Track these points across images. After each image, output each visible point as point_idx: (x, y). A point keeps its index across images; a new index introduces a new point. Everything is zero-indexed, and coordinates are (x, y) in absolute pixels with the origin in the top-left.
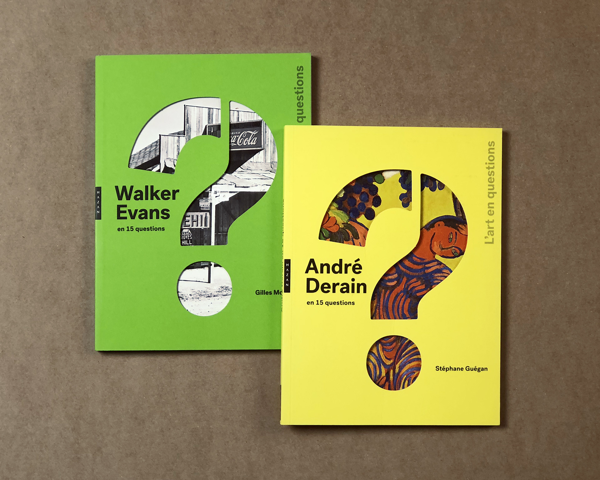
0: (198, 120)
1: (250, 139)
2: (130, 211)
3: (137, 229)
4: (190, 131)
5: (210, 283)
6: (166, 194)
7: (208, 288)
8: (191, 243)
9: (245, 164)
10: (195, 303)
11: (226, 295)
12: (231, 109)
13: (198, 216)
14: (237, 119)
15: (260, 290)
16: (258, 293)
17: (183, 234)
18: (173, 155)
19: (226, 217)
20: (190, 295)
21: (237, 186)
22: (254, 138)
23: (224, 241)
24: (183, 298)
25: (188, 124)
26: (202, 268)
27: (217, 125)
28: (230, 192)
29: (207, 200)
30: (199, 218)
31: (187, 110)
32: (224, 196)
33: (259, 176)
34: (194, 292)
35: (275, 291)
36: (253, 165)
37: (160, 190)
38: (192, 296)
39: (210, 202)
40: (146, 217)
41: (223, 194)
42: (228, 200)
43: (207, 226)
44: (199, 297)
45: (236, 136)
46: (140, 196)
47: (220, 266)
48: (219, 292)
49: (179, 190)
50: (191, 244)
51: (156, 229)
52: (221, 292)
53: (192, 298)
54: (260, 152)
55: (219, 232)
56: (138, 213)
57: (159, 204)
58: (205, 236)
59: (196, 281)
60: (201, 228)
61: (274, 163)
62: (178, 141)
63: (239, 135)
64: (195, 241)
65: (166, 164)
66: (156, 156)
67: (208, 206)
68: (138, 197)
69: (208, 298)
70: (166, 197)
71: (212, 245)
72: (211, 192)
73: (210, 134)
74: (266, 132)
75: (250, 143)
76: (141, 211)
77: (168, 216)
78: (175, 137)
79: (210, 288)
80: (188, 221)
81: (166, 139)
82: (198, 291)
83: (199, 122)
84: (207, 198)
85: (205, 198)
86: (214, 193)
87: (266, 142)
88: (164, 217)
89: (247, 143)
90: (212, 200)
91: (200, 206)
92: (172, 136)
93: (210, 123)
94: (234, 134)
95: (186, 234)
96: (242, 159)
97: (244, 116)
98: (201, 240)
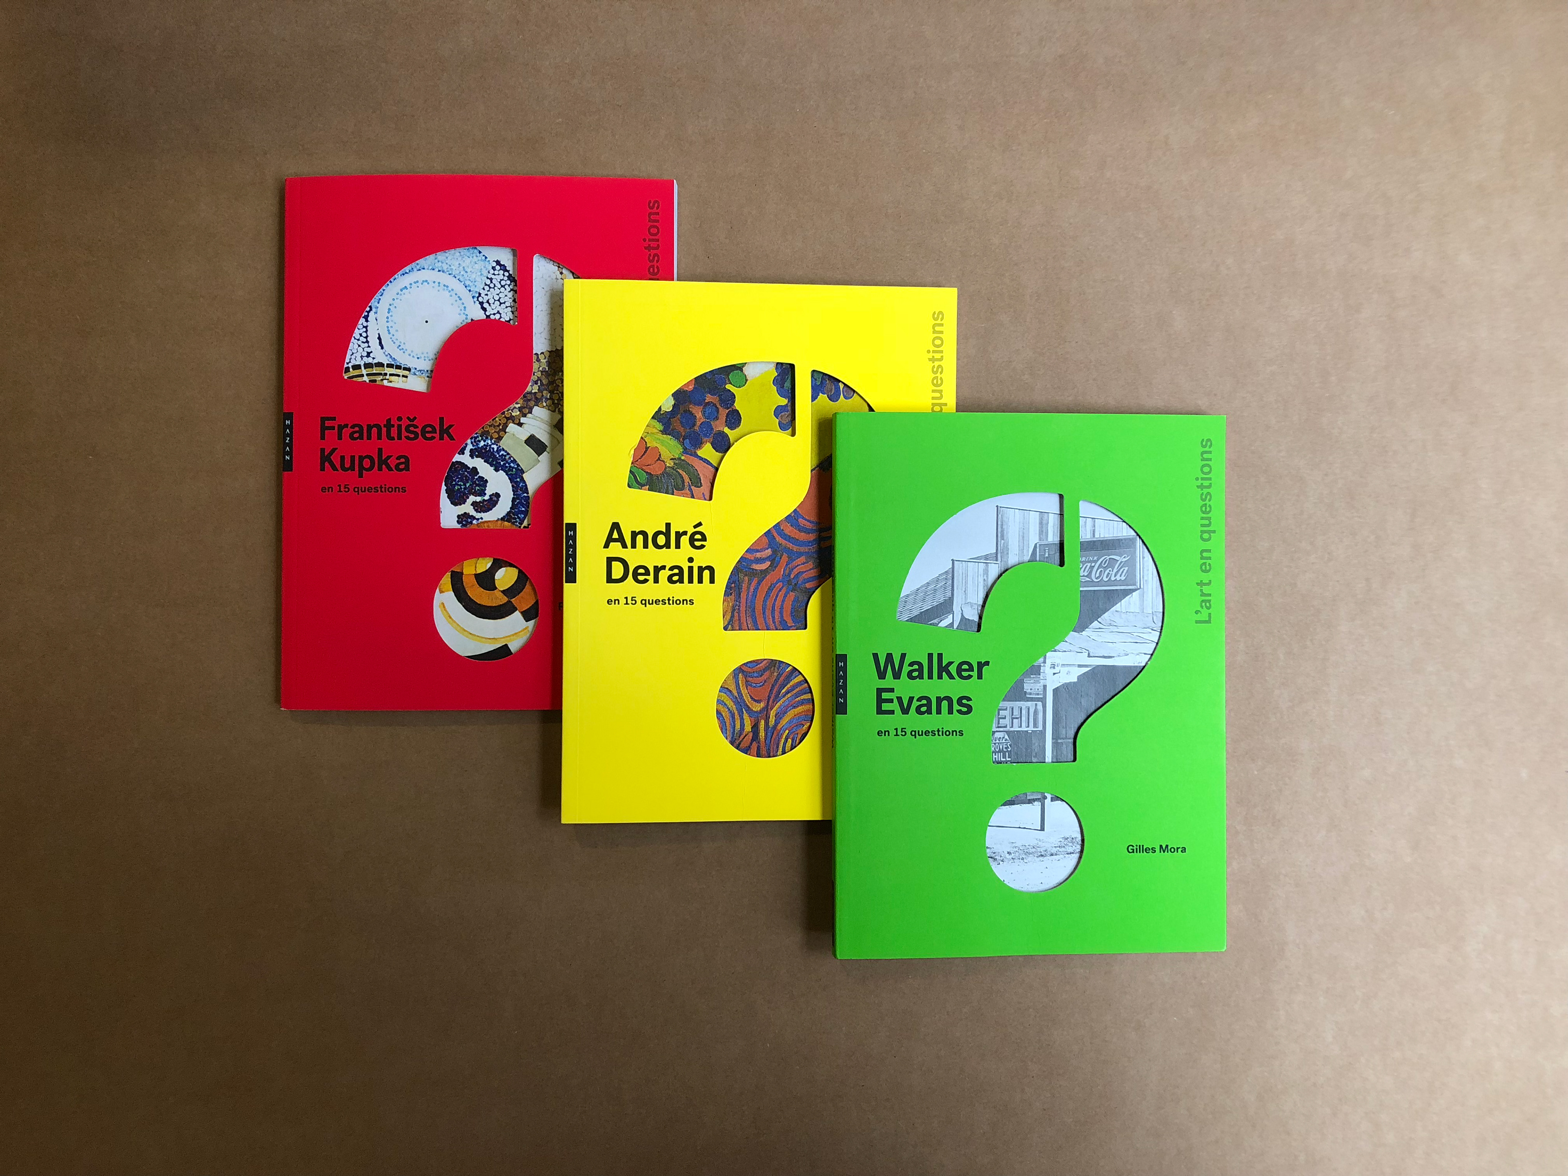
0: (1021, 535)
1: (1115, 570)
2: (900, 699)
3: (913, 733)
4: (1008, 554)
5: (1044, 831)
6: (965, 670)
7: (1040, 840)
8: (1008, 758)
9: (1106, 615)
10: (1017, 866)
11: (1073, 853)
13: (1021, 709)
14: (1092, 534)
15: (1133, 845)
16: (1132, 851)
17: (995, 741)
18: (976, 596)
20: (1008, 853)
21: (1091, 654)
22: (1123, 569)
23: (1069, 756)
24: (994, 859)
25: (1003, 540)
26: (1029, 803)
27: (1056, 544)
28: (1080, 666)
29: (1037, 679)
30: (1024, 712)
31: (1002, 516)
32: (1068, 673)
33: (1131, 637)
34: (1016, 847)
35: (1161, 846)
36: (1121, 618)
37: (954, 662)
38: (1013, 855)
39: (1042, 683)
40: (929, 712)
41: (1066, 669)
42: (1076, 680)
43: (1038, 728)
44: (1024, 856)
45: (1089, 565)
46: (917, 672)
47: (1061, 801)
48: (1059, 847)
49: (989, 662)
51: (948, 733)
52: (1064, 847)
53: (1012, 858)
54: (1134, 593)
55: (1060, 739)
56: (915, 704)
57: (953, 688)
58: (1035, 744)
59: (1020, 828)
60: (1027, 731)
61: (1157, 613)
62: (986, 572)
63: (1096, 562)
64: (1017, 755)
65: (964, 614)
66: (946, 598)
67: (1040, 690)
68: (915, 674)
69: (1041, 858)
70: (965, 674)
71: (1047, 763)
72: (1044, 666)
73: (1042, 559)
74: (1143, 558)
75: (1115, 577)
76: (919, 700)
77: (970, 709)
78: (979, 564)
79: (1044, 841)
80: (1005, 718)
81: (964, 567)
82: (1023, 846)
83: (1023, 537)
84: (1039, 676)
85: (1034, 676)
86: (1051, 667)
87: (1143, 576)
88: (961, 710)
89: (1109, 576)
90: (1046, 679)
91: (1025, 690)
92: (974, 563)
93: (1043, 540)
94: (1087, 560)
95: (1001, 742)
96: (1101, 605)
97: (1104, 528)
98: (1027, 752)
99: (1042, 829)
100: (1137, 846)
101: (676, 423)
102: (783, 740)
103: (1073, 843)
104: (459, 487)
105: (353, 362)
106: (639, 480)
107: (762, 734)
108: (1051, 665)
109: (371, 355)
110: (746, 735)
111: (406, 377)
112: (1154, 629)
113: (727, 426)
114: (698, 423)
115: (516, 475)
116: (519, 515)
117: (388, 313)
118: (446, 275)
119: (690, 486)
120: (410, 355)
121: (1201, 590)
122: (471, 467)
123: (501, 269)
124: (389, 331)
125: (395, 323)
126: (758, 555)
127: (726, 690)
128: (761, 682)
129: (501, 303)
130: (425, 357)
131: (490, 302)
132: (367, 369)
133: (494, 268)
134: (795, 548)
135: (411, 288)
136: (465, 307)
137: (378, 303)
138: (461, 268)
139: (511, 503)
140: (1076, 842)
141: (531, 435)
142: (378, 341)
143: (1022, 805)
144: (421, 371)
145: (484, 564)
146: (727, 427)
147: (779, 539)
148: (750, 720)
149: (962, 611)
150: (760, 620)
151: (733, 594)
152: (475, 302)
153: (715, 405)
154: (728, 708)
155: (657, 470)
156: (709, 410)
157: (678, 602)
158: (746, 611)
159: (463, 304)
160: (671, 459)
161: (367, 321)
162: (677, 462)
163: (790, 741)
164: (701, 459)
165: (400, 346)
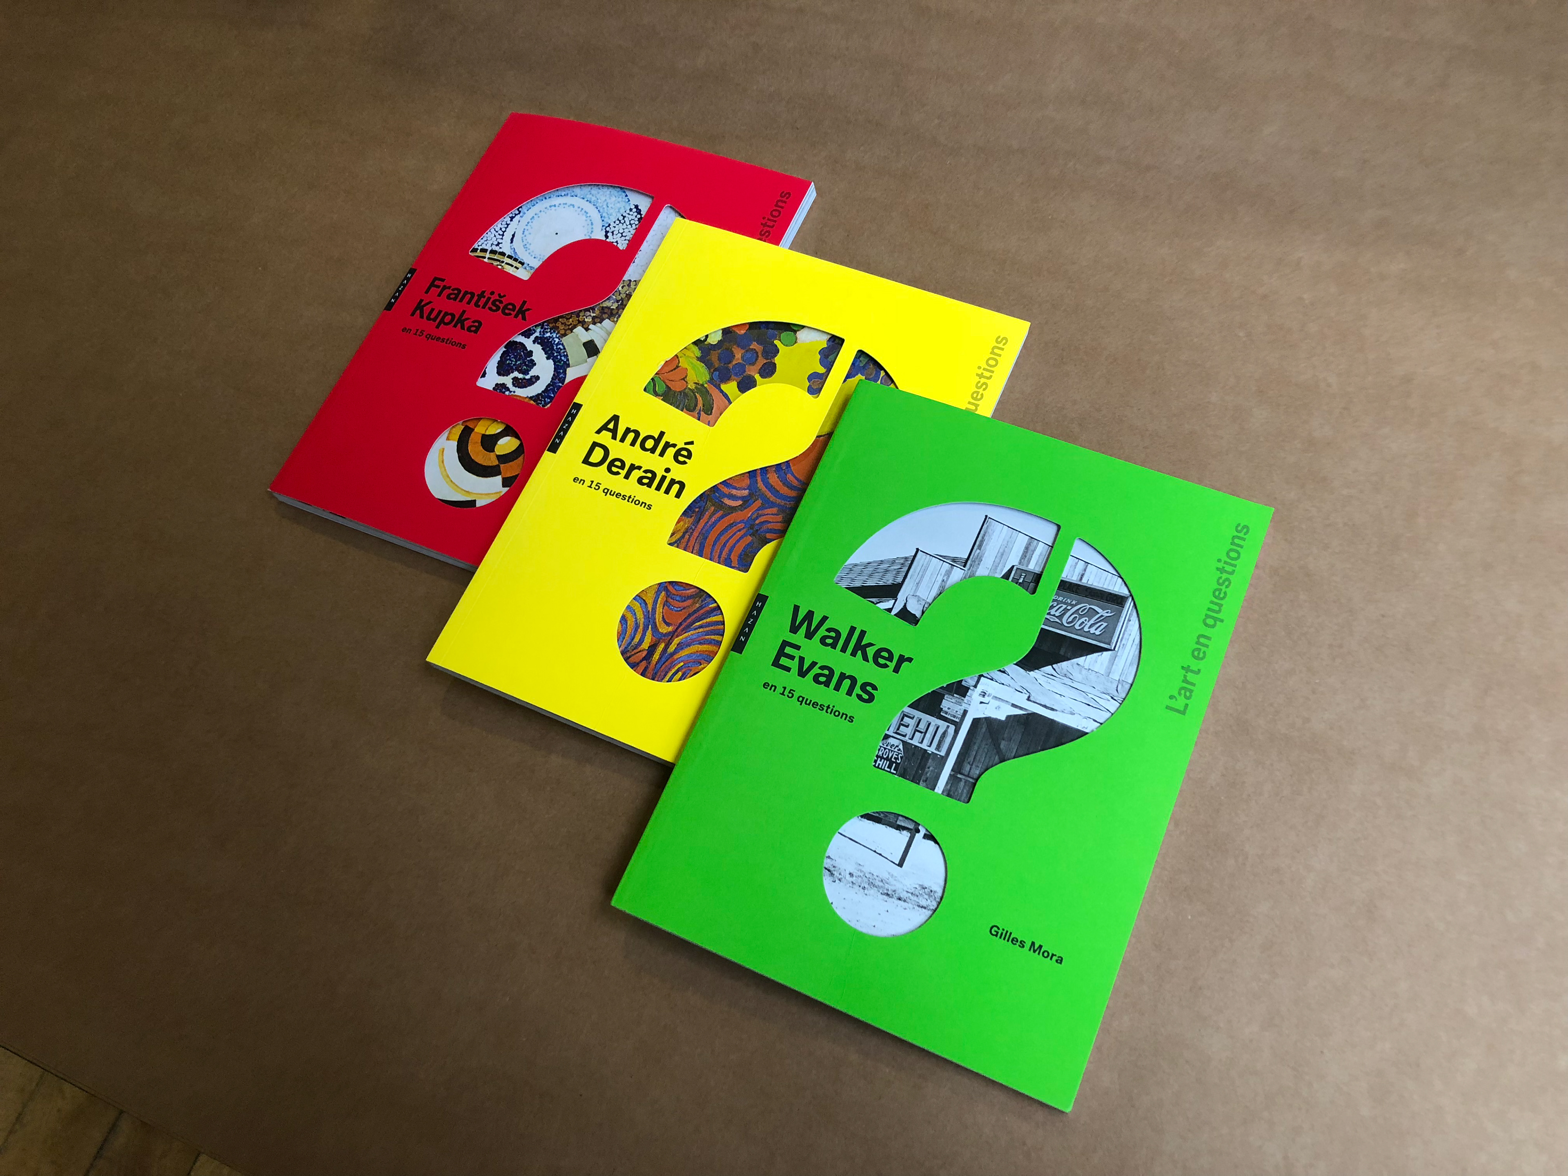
0: (1001, 551)
1: (1092, 622)
2: (802, 659)
3: (800, 699)
4: (979, 564)
5: (901, 867)
6: (882, 657)
7: (892, 876)
8: (894, 770)
9: (1064, 665)
10: (855, 895)
11: (925, 908)
13: (929, 724)
14: (1078, 577)
15: (1001, 929)
16: (995, 933)
17: (887, 746)
18: (927, 592)
19: (986, 750)
20: (850, 874)
21: (1031, 698)
22: (1099, 624)
23: (964, 795)
25: (980, 550)
26: (897, 829)
27: (1035, 573)
28: (1014, 705)
29: (960, 701)
30: (931, 729)
31: (987, 527)
32: (998, 708)
33: (1085, 698)
34: (861, 871)
35: (1033, 944)
36: (1080, 671)
37: (874, 645)
38: (854, 878)
39: (964, 706)
40: (827, 684)
41: (997, 703)
42: (1003, 718)
43: (940, 751)
45: (1064, 606)
46: (832, 640)
47: (936, 842)
48: (912, 893)
49: (913, 659)
50: (895, 772)
51: (837, 714)
52: (917, 896)
53: (852, 882)
54: (1105, 653)
55: (961, 774)
56: (816, 670)
58: (929, 768)
59: (875, 851)
60: (926, 750)
62: (948, 573)
63: (1073, 606)
64: (905, 770)
65: (907, 604)
66: (895, 583)
67: (958, 713)
68: (829, 641)
69: (885, 897)
70: (881, 661)
71: (936, 790)
72: (973, 690)
73: (1015, 583)
74: (1129, 620)
75: (1089, 628)
76: (822, 668)
78: (944, 563)
79: (896, 879)
80: (907, 726)
81: (927, 562)
82: (870, 873)
83: (1002, 555)
84: (963, 698)
85: (958, 696)
86: (980, 694)
87: (1122, 638)
88: (861, 695)
89: (1083, 626)
90: (970, 705)
91: (941, 707)
92: (939, 560)
93: (1023, 565)
94: (1064, 601)
95: (893, 749)
96: (1062, 652)
97: (1096, 576)
98: (917, 772)
99: (901, 864)
100: (1003, 930)
101: (714, 357)
102: (673, 671)
103: (930, 896)
104: (510, 362)
105: (484, 247)
106: (657, 390)
107: (656, 656)
108: (982, 692)
109: (500, 245)
110: (640, 651)
111: (518, 268)
112: (1115, 698)
113: (759, 373)
114: (734, 362)
115: (561, 366)
116: (546, 399)
117: (531, 219)
118: (591, 206)
119: (700, 410)
120: (529, 253)
121: (1185, 676)
122: (529, 350)
123: (636, 212)
124: (524, 232)
125: (532, 228)
126: (734, 492)
127: (643, 601)
128: (680, 608)
129: (622, 236)
130: (540, 258)
131: (614, 233)
132: (491, 254)
133: (631, 210)
134: (773, 498)
135: (559, 206)
136: (592, 232)
137: (528, 210)
138: (605, 203)
139: (545, 387)
140: (933, 897)
141: (591, 340)
142: (511, 237)
143: (888, 827)
144: (531, 267)
145: (495, 429)
146: (759, 375)
147: (760, 484)
148: (652, 638)
149: (907, 601)
150: (707, 550)
151: (693, 518)
152: (602, 230)
153: (757, 353)
154: (636, 618)
155: (677, 387)
156: (749, 355)
157: (637, 503)
158: (698, 537)
159: (592, 228)
160: (694, 383)
161: (511, 220)
162: (699, 387)
163: (680, 674)
164: (722, 392)
165: (526, 245)
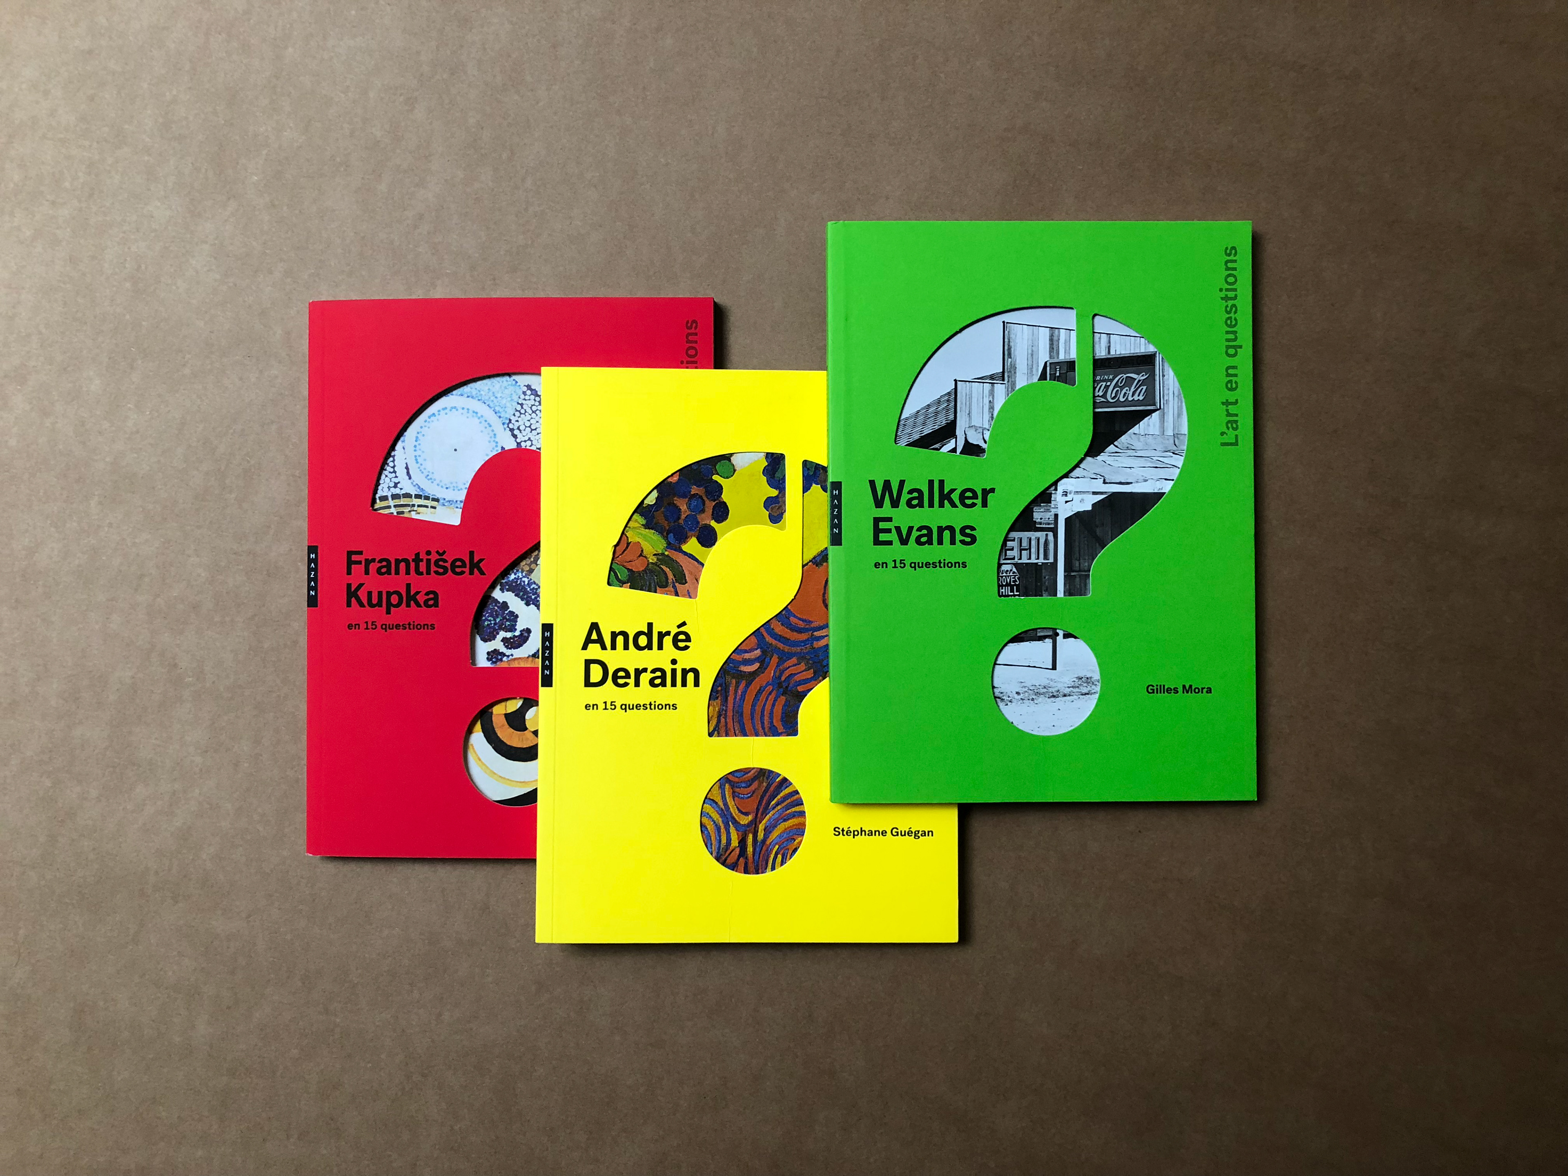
0: (1030, 352)
1: (1133, 389)
2: (898, 529)
3: (913, 565)
4: (1015, 373)
5: (1056, 669)
6: (968, 497)
7: (1051, 680)
8: (1017, 591)
9: (1123, 438)
10: (1027, 709)
11: (1088, 694)
12: (1095, 331)
13: (1030, 539)
14: (1107, 351)
15: (1155, 685)
16: (1152, 691)
17: (1002, 574)
18: (981, 419)
19: (1086, 542)
20: (1017, 693)
21: (1107, 481)
22: (1141, 388)
23: (1083, 589)
24: (1003, 700)
25: (1011, 358)
26: (1039, 640)
27: (1068, 362)
28: (1094, 493)
29: (1048, 508)
30: (1033, 543)
31: (1009, 332)
32: (1082, 501)
33: (1151, 463)
34: (1025, 687)
35: (1184, 687)
36: (1138, 440)
37: (956, 489)
38: (1022, 695)
39: (1053, 511)
40: (930, 542)
41: (1080, 497)
42: (1090, 508)
43: (1049, 560)
44: (1034, 697)
45: (1104, 384)
46: (917, 500)
47: (1075, 637)
48: (1073, 687)
49: (995, 489)
50: (1018, 593)
51: (950, 565)
52: (1078, 687)
53: (1022, 699)
54: (1153, 415)
55: (1073, 572)
56: (915, 534)
57: (957, 517)
58: (1045, 578)
59: (1029, 666)
60: (1036, 563)
61: (1179, 436)
62: (992, 393)
63: (1111, 381)
64: (1026, 588)
65: (968, 438)
66: (949, 422)
67: (1051, 519)
68: (915, 502)
69: (1053, 699)
70: (968, 502)
71: (1059, 595)
72: (1055, 494)
73: (1053, 379)
74: (1163, 375)
75: (1132, 397)
76: (919, 529)
77: (974, 539)
78: (985, 384)
79: (1055, 680)
80: (1012, 549)
81: (968, 388)
82: (1033, 685)
83: (1032, 355)
84: (1049, 505)
85: (1045, 504)
86: (1063, 495)
87: (1161, 395)
88: (964, 540)
89: (1126, 396)
90: (1057, 508)
91: (1034, 520)
92: (979, 383)
93: (1054, 358)
94: (1100, 379)
95: (1008, 575)
96: (1117, 428)
97: (1120, 344)
98: (1036, 586)
99: (1054, 667)
100: (1157, 686)
103: (1087, 683)
108: (1063, 492)
112: (1176, 452)
121: (1227, 410)
140: (1092, 682)
143: (1030, 642)
149: (966, 435)
